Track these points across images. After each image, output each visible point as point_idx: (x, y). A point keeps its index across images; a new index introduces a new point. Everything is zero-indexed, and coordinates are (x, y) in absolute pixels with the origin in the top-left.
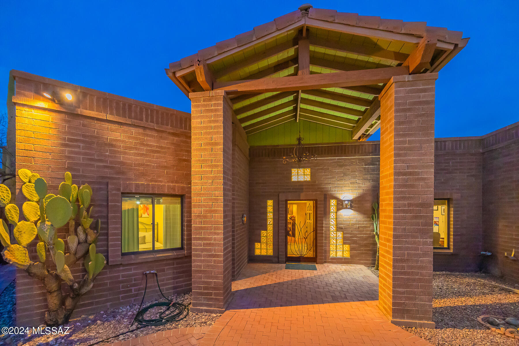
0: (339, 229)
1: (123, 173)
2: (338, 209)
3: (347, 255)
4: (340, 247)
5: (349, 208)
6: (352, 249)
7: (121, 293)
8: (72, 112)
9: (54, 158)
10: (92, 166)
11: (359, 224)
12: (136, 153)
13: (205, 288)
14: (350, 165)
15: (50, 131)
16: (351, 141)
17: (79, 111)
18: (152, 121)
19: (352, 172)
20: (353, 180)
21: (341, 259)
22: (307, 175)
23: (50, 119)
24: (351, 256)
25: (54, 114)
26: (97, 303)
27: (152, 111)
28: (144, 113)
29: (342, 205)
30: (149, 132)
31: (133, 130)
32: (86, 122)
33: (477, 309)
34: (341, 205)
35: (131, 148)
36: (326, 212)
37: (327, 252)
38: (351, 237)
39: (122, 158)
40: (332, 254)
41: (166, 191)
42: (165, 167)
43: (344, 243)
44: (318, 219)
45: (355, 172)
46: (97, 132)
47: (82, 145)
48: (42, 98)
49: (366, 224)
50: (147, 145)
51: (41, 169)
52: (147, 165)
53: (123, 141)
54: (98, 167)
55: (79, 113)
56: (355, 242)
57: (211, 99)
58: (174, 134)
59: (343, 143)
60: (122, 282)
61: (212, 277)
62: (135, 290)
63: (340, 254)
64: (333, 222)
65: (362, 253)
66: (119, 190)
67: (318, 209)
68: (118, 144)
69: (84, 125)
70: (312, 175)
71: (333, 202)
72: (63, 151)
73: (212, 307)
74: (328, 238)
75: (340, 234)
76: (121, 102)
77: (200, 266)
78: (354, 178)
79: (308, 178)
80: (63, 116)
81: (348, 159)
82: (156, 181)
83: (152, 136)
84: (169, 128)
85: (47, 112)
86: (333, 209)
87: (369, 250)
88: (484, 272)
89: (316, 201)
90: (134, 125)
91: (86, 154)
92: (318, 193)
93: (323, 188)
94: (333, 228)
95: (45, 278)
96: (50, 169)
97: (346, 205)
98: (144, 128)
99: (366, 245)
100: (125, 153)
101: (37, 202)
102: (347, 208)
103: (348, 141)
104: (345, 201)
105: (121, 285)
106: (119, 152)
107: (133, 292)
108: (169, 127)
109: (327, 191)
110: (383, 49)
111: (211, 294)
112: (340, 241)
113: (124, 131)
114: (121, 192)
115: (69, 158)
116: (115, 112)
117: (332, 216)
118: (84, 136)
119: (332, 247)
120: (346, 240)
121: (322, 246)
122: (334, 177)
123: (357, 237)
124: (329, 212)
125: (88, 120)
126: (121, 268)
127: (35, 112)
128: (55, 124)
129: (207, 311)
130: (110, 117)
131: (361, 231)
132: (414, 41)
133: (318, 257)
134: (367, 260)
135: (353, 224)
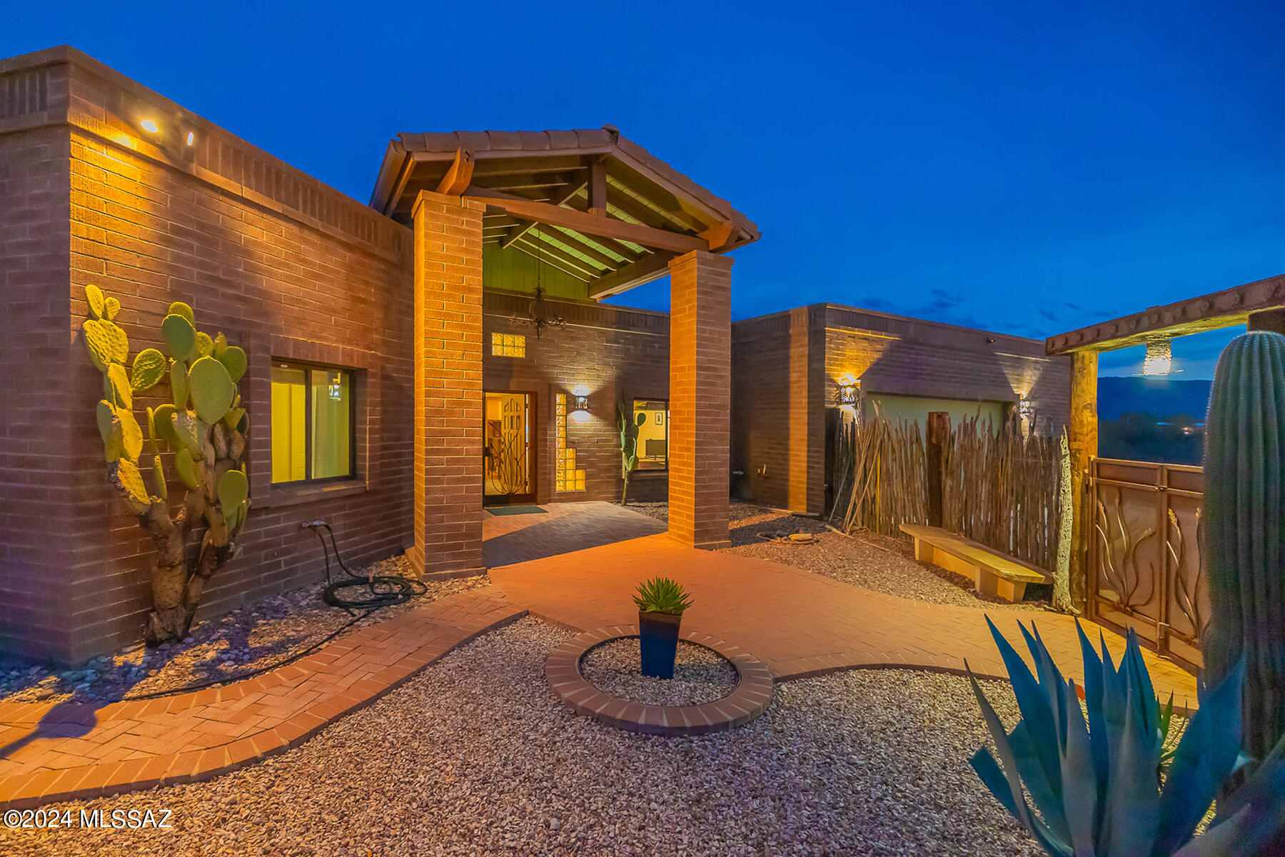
0: (570, 444)
1: (266, 315)
2: (569, 411)
3: (581, 486)
4: (570, 474)
5: (585, 410)
6: (588, 477)
7: (261, 570)
8: (182, 169)
9: (145, 266)
10: (215, 291)
11: (598, 435)
12: (287, 276)
13: (449, 537)
14: (585, 340)
15: (138, 203)
16: (588, 300)
17: (195, 169)
18: (313, 214)
19: (588, 350)
20: (590, 364)
21: (573, 493)
22: (518, 347)
23: (139, 177)
24: (587, 488)
25: (146, 167)
26: (225, 593)
27: (313, 192)
28: (300, 193)
29: (575, 403)
30: (307, 235)
31: (284, 226)
32: (205, 194)
33: (752, 529)
34: (572, 404)
35: (281, 265)
36: (551, 416)
37: (551, 483)
38: (589, 457)
39: (265, 282)
40: (559, 487)
41: (340, 360)
42: (334, 311)
43: (577, 468)
44: (539, 426)
45: (592, 351)
46: (224, 223)
47: (196, 244)
48: (122, 124)
49: (608, 436)
50: (304, 261)
51: (121, 289)
52: (305, 303)
53: (267, 248)
54: (224, 296)
55: (195, 174)
56: (592, 465)
57: (461, 211)
58: (346, 246)
59: (575, 301)
60: (266, 546)
61: (464, 517)
62: (287, 563)
63: (570, 487)
64: (560, 433)
65: (604, 482)
66: (267, 350)
67: (539, 409)
68: (259, 251)
69: (200, 202)
70: (528, 348)
71: (560, 399)
72: (163, 252)
73: (462, 568)
74: (553, 460)
75: (570, 453)
76: (264, 164)
77: (441, 500)
78: (592, 360)
79: (520, 353)
80: (161, 173)
81: (583, 328)
82: (319, 338)
83: (313, 244)
84: (337, 232)
85: (131, 159)
86: (560, 410)
87: (610, 477)
88: (737, 497)
89: (534, 395)
90: (286, 216)
91: (203, 265)
92: (538, 380)
93: (544, 373)
94: (560, 443)
95: (169, 532)
96: (138, 290)
97: (582, 404)
98: (301, 225)
99: (607, 470)
100: (270, 274)
101: (125, 365)
102: (583, 409)
103: (582, 299)
104: (579, 397)
105: (263, 553)
106: (260, 269)
107: (283, 568)
108: (339, 229)
109: (553, 379)
110: (682, 210)
111: (460, 546)
112: (571, 464)
113: (270, 229)
114: (272, 357)
115: (173, 269)
116: (253, 181)
117: (560, 421)
118: (202, 226)
119: (559, 476)
120: (580, 463)
121: (545, 474)
122: (561, 357)
123: (595, 457)
124: (555, 415)
125: (209, 192)
126: (264, 517)
127: (111, 155)
128: (148, 188)
129: (454, 576)
130: (248, 193)
131: (601, 447)
132: (719, 219)
133: (539, 494)
134: (608, 493)
135: (590, 436)
